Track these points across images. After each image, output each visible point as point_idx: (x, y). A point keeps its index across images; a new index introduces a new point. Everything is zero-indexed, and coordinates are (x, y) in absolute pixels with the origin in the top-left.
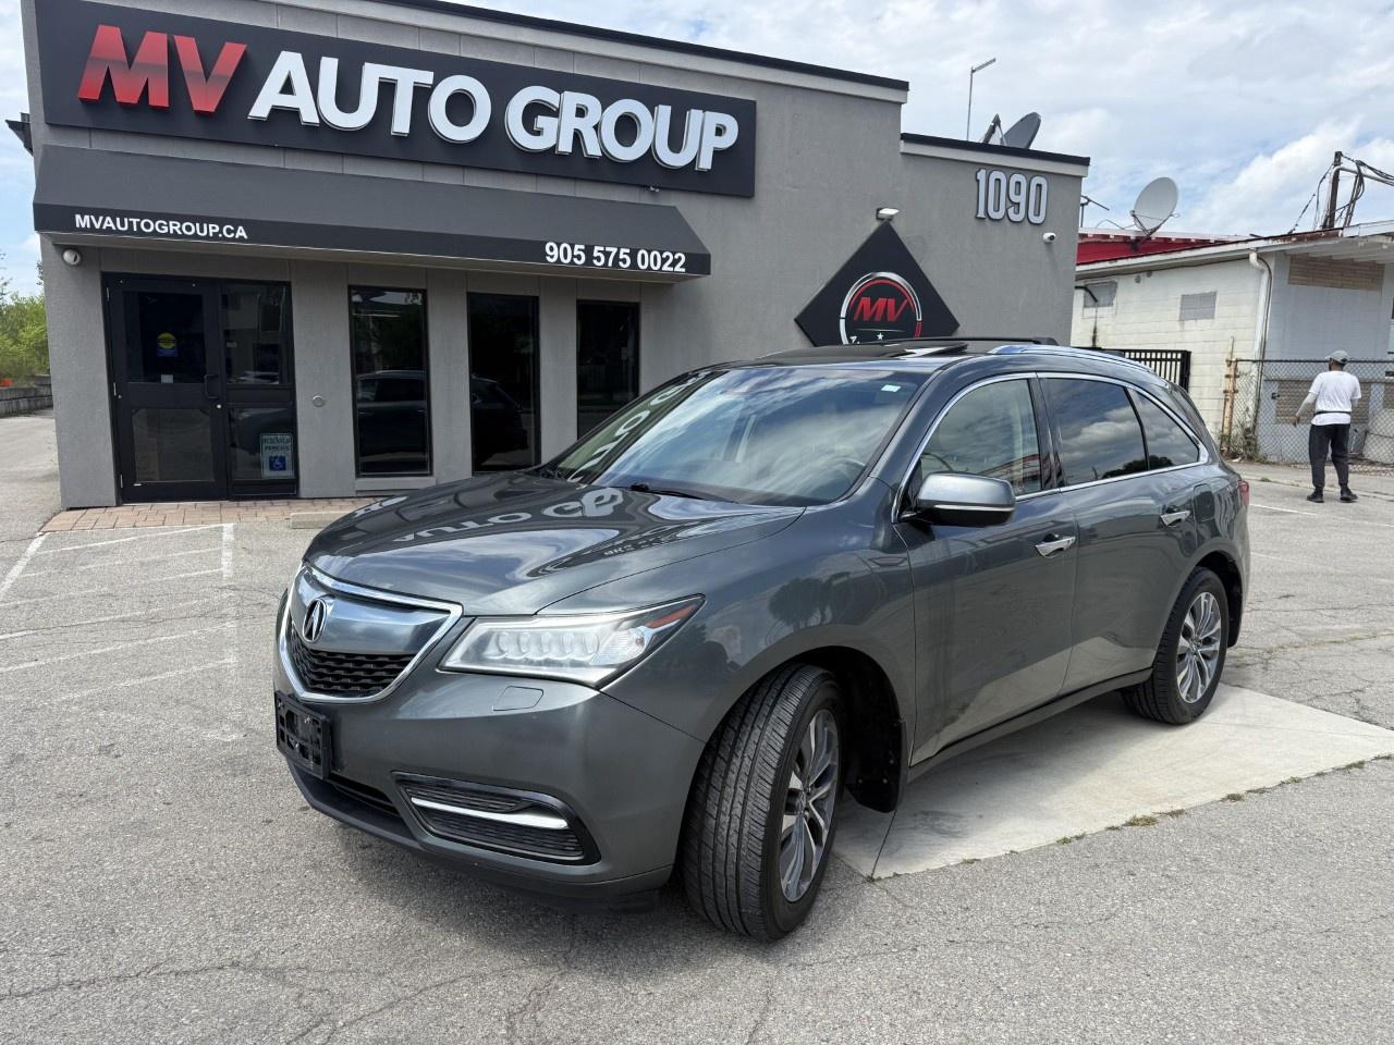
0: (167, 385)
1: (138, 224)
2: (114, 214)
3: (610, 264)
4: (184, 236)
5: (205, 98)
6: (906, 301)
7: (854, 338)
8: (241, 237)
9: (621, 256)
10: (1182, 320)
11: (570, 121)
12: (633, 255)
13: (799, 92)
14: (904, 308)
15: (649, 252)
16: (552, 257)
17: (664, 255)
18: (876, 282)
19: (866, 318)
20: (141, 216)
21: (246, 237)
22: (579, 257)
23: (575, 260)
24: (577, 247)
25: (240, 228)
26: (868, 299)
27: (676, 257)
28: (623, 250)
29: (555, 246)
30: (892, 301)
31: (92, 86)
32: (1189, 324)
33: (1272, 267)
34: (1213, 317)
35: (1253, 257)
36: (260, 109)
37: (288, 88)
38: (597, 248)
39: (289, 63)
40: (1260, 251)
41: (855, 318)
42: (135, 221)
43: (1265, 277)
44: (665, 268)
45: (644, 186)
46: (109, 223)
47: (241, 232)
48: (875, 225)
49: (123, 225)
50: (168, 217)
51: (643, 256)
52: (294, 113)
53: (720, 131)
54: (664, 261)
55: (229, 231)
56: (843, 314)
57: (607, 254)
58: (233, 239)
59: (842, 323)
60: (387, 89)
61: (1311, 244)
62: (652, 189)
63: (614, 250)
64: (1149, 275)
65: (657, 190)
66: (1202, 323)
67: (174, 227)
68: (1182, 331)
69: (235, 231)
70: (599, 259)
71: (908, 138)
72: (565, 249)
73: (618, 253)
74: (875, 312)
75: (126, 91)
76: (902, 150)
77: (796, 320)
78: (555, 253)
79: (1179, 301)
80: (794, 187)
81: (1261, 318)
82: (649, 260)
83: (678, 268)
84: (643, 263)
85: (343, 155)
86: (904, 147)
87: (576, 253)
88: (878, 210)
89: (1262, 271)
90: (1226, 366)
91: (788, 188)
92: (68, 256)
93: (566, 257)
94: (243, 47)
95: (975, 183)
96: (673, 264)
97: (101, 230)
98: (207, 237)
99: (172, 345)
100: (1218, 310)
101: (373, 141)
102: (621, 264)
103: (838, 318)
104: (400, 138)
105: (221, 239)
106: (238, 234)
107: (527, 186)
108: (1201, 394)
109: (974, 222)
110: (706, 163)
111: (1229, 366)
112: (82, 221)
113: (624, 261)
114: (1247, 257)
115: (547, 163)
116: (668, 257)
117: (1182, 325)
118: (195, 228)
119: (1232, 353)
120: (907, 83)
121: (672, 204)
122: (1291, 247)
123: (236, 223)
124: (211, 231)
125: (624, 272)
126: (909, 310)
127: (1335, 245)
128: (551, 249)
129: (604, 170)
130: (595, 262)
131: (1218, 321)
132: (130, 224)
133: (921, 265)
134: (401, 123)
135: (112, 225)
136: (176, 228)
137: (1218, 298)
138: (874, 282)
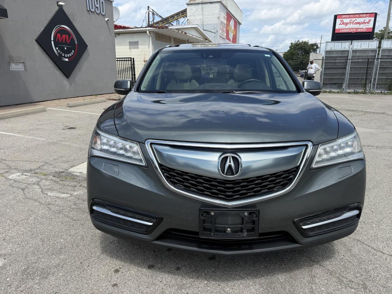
6: (71, 36)
7: (57, 48)
10: (130, 49)
14: (71, 39)
19: (60, 41)
26: (60, 35)
30: (67, 36)
32: (132, 50)
33: (152, 35)
34: (138, 48)
35: (148, 32)
40: (149, 30)
41: (57, 41)
43: (151, 38)
48: (57, 8)
56: (52, 39)
61: (162, 30)
64: (119, 35)
66: (136, 50)
68: (131, 52)
74: (63, 39)
77: (36, 40)
79: (128, 43)
81: (151, 49)
88: (58, 2)
89: (150, 36)
90: (144, 62)
100: (140, 46)
108: (138, 70)
111: (145, 62)
114: (146, 32)
117: (130, 50)
119: (145, 59)
122: (157, 30)
126: (73, 40)
127: (167, 31)
131: (140, 50)
133: (74, 24)
137: (139, 43)
138: (60, 29)
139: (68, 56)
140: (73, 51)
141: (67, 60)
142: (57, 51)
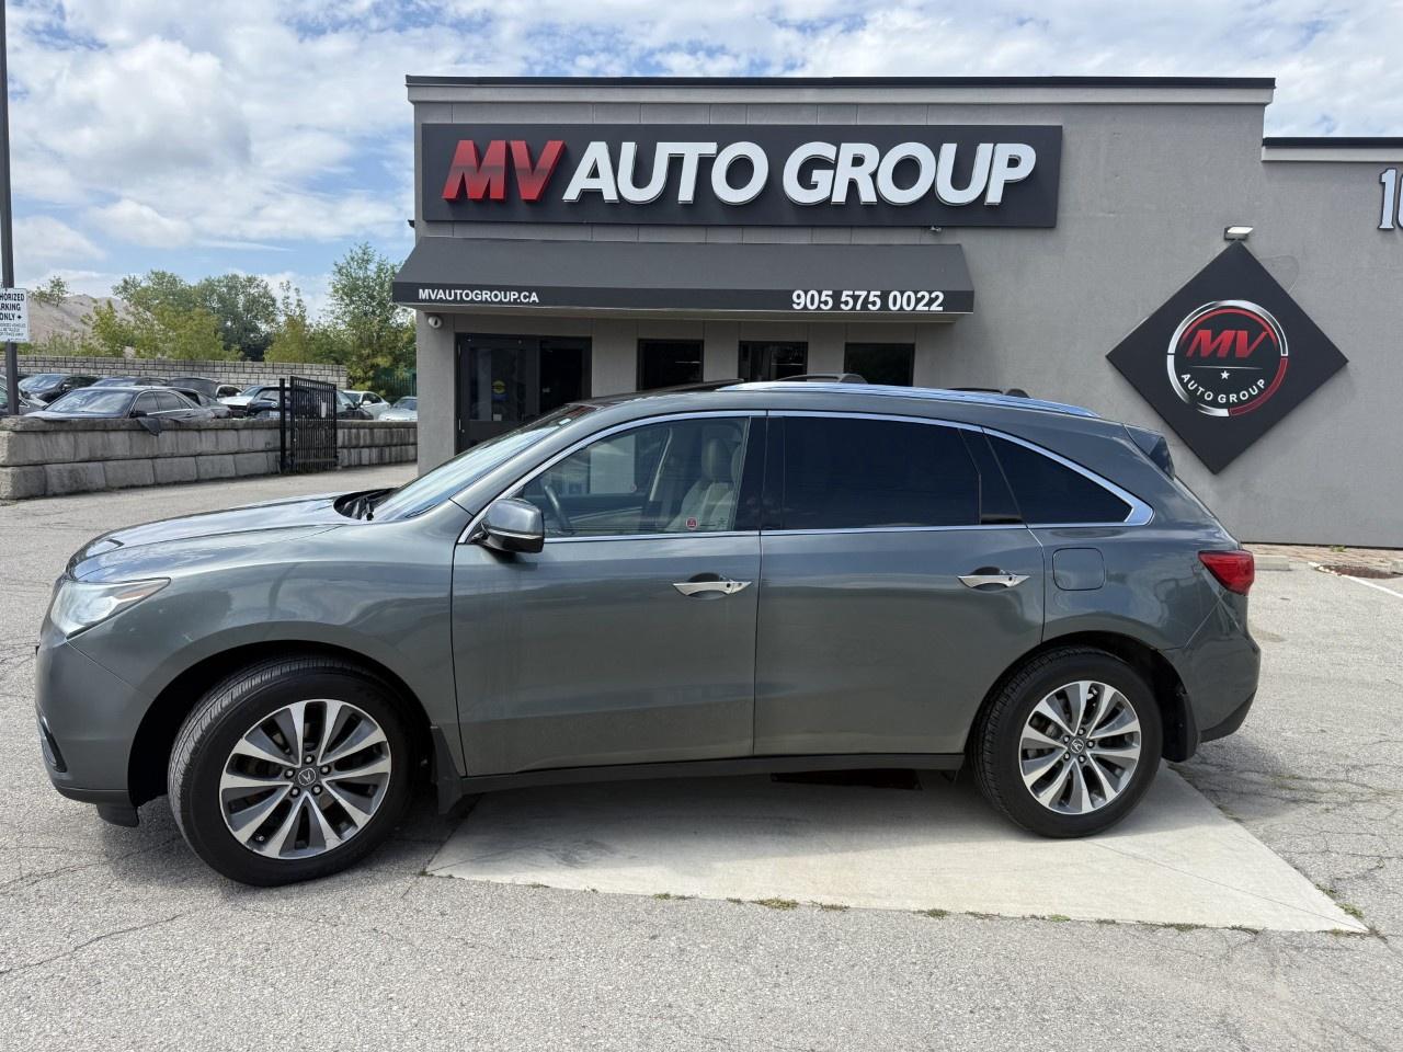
0: (498, 422)
1: (461, 294)
2: (444, 287)
3: (858, 307)
4: (492, 302)
5: (530, 189)
6: (1265, 333)
7: (1184, 376)
8: (534, 301)
9: (871, 299)
11: (845, 171)
12: (884, 297)
13: (1121, 109)
14: (1261, 343)
15: (902, 293)
16: (798, 304)
17: (919, 295)
18: (1220, 312)
19: (1205, 354)
20: (463, 287)
21: (537, 301)
22: (826, 303)
23: (822, 306)
24: (825, 293)
25: (534, 294)
26: (1208, 333)
27: (933, 295)
28: (873, 293)
29: (802, 293)
30: (1243, 334)
31: (452, 190)
36: (571, 194)
37: (594, 173)
38: (845, 293)
39: (597, 151)
41: (1189, 354)
42: (459, 292)
44: (920, 307)
45: (925, 227)
46: (441, 295)
47: (534, 297)
48: (1224, 246)
49: (450, 296)
50: (482, 288)
51: (895, 297)
52: (598, 193)
53: (1014, 162)
54: (918, 301)
55: (525, 297)
56: (1172, 348)
57: (856, 298)
58: (528, 303)
59: (1170, 360)
60: (676, 163)
62: (933, 229)
63: (864, 294)
65: (939, 230)
67: (486, 295)
69: (529, 297)
70: (846, 303)
71: (1272, 143)
72: (813, 296)
73: (867, 297)
74: (1218, 347)
75: (475, 190)
76: (1263, 158)
77: (1107, 357)
78: (802, 300)
80: (1110, 212)
82: (900, 302)
83: (934, 307)
84: (895, 304)
85: (639, 225)
86: (1266, 154)
87: (823, 299)
88: (1227, 229)
91: (1101, 214)
92: (431, 321)
93: (812, 304)
94: (561, 143)
95: (1380, 187)
96: (929, 304)
97: (435, 301)
98: (510, 302)
99: (502, 391)
101: (662, 211)
102: (870, 306)
103: (1166, 354)
104: (686, 205)
105: (517, 303)
106: (532, 299)
107: (802, 238)
109: (1378, 236)
110: (995, 197)
112: (423, 294)
113: (874, 303)
115: (823, 215)
116: (923, 297)
118: (501, 296)
120: (1273, 80)
121: (958, 242)
123: (530, 290)
124: (512, 297)
125: (874, 314)
126: (1270, 345)
128: (799, 297)
129: (882, 215)
130: (843, 306)
132: (456, 294)
134: (686, 193)
135: (443, 296)
136: (488, 296)
138: (1217, 312)
139: (1233, 398)
140: (1261, 383)
141: (1224, 413)
142: (1184, 385)
